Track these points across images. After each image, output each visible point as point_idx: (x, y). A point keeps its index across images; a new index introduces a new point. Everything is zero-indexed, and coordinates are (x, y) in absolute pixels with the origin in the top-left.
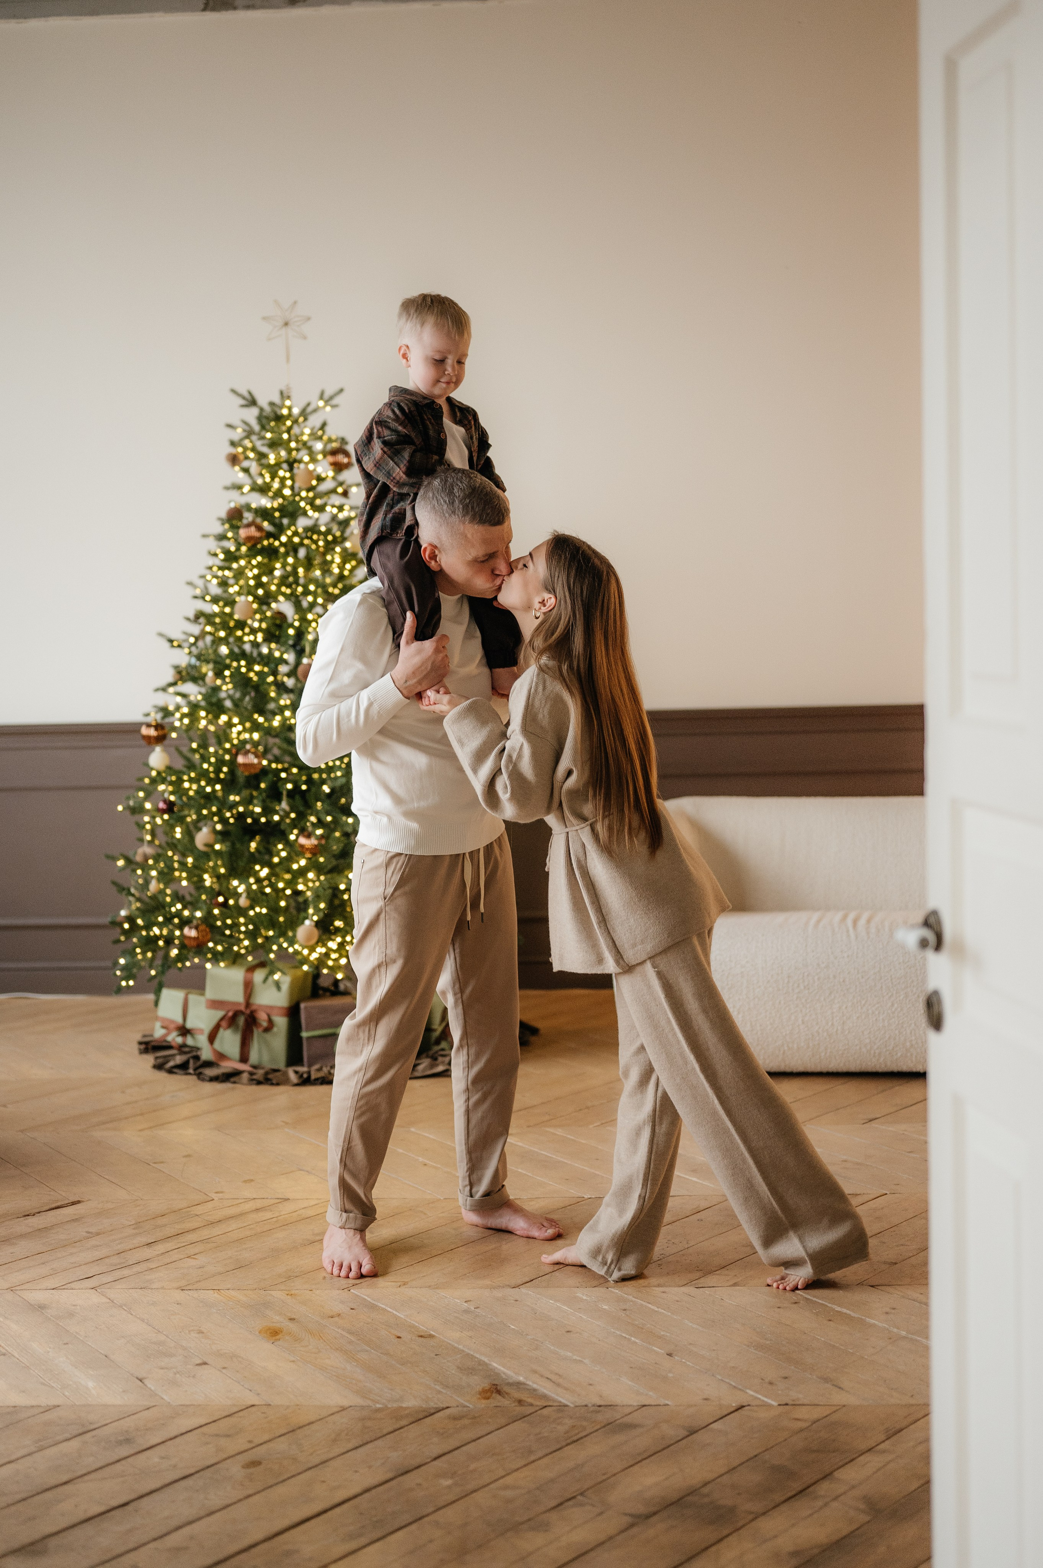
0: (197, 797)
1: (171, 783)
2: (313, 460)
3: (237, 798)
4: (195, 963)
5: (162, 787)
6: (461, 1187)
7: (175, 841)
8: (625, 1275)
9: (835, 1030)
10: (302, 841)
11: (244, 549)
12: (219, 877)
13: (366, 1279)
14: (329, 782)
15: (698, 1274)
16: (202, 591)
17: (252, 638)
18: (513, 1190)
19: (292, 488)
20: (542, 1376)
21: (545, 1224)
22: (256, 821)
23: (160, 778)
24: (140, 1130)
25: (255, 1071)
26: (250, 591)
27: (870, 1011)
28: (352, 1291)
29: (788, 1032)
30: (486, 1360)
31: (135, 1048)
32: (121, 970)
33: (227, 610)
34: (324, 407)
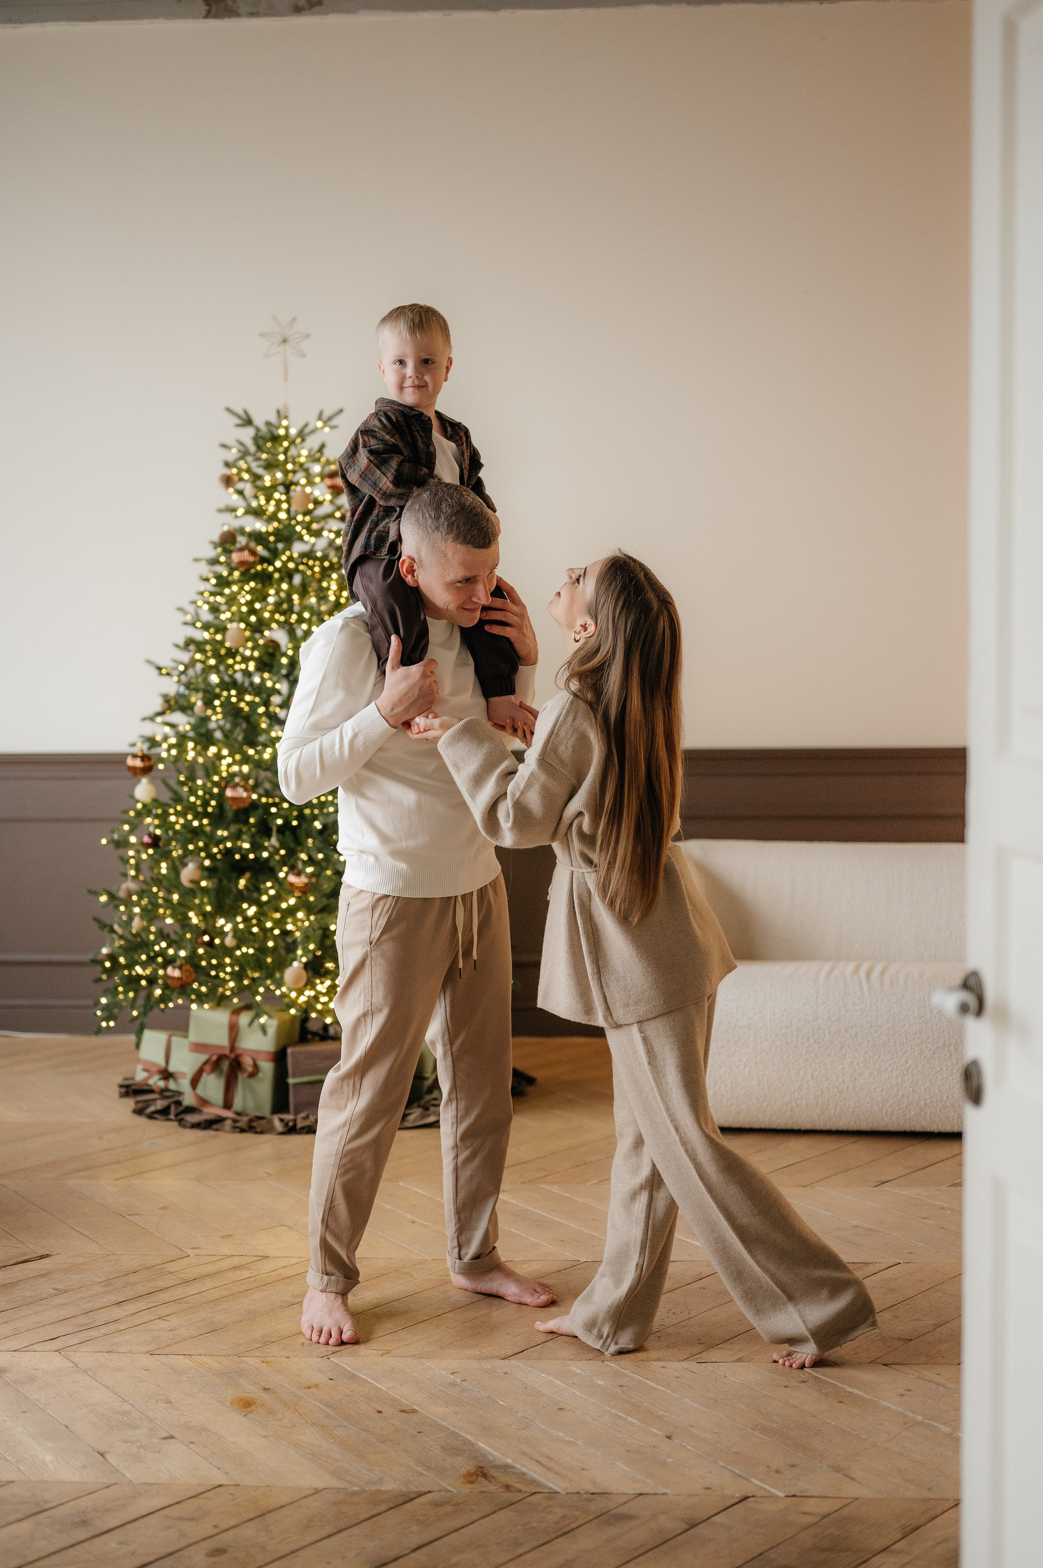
0: (184, 831)
1: (156, 816)
2: (310, 483)
3: (225, 833)
4: (179, 1004)
5: (149, 820)
6: (449, 1249)
7: (160, 877)
8: (622, 1348)
9: (846, 1086)
10: (292, 879)
11: (236, 574)
12: (204, 915)
13: (347, 1346)
14: (321, 818)
15: (700, 1348)
16: (193, 617)
17: (243, 666)
18: (504, 1252)
19: (288, 511)
20: (531, 1458)
21: (538, 1289)
22: (244, 857)
23: (147, 810)
24: (116, 1180)
25: (238, 1118)
26: (243, 618)
27: (883, 1068)
28: (331, 1359)
29: (796, 1088)
30: (471, 1439)
31: (116, 1091)
32: (102, 1010)
33: (219, 637)
34: (323, 427)
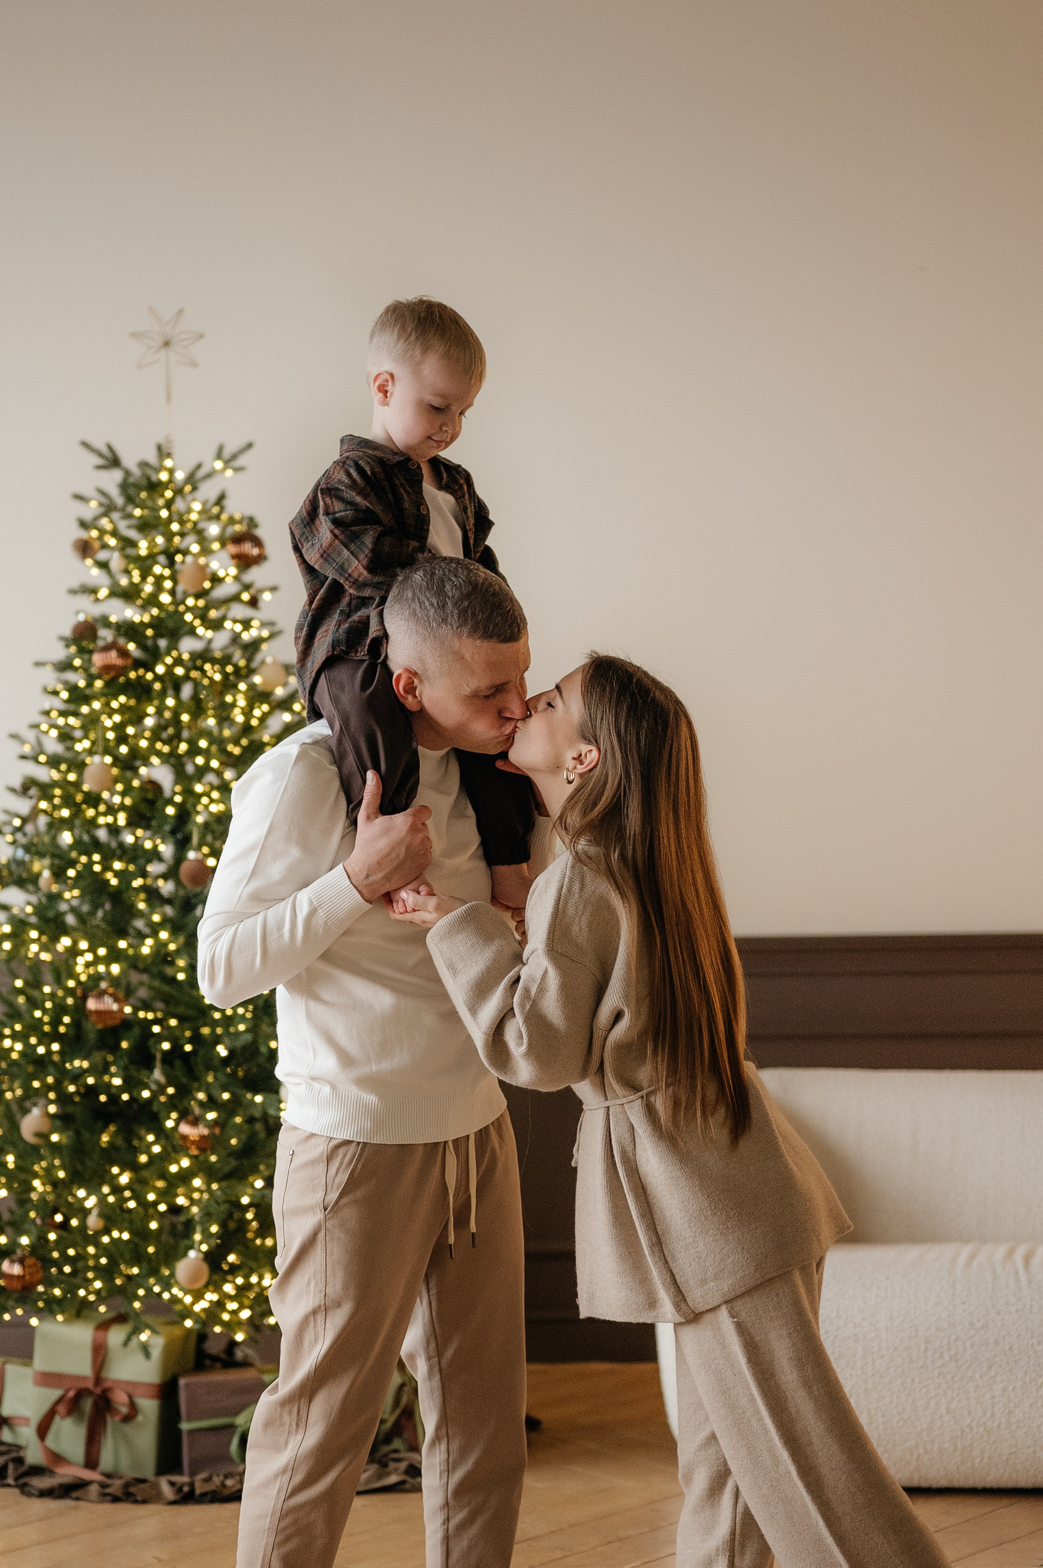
0: (23, 1062)
2: (206, 551)
3: (85, 1064)
4: (17, 1316)
10: (185, 1129)
11: (99, 684)
12: (55, 1184)
14: (226, 1040)
16: (34, 747)
17: (110, 819)
19: (172, 592)
22: (114, 1098)
25: (108, 1481)
26: (109, 749)
33: (72, 777)
34: (223, 470)
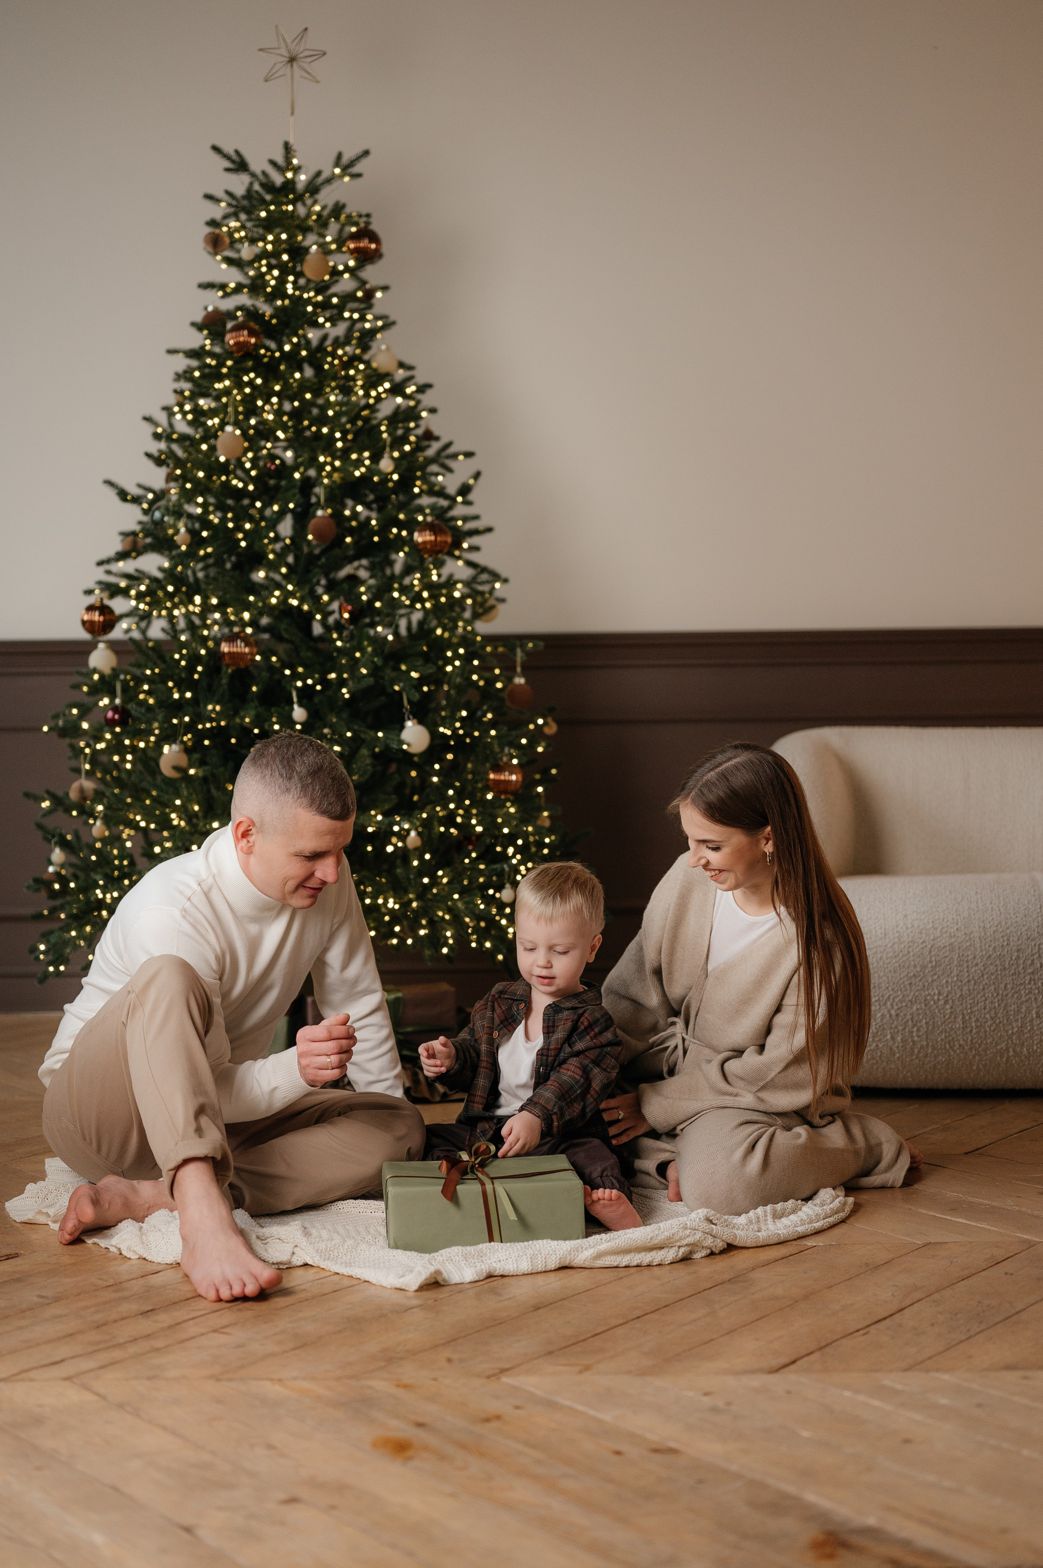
3: (218, 708)
11: (229, 363)
12: (190, 817)
34: (341, 176)
